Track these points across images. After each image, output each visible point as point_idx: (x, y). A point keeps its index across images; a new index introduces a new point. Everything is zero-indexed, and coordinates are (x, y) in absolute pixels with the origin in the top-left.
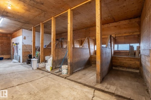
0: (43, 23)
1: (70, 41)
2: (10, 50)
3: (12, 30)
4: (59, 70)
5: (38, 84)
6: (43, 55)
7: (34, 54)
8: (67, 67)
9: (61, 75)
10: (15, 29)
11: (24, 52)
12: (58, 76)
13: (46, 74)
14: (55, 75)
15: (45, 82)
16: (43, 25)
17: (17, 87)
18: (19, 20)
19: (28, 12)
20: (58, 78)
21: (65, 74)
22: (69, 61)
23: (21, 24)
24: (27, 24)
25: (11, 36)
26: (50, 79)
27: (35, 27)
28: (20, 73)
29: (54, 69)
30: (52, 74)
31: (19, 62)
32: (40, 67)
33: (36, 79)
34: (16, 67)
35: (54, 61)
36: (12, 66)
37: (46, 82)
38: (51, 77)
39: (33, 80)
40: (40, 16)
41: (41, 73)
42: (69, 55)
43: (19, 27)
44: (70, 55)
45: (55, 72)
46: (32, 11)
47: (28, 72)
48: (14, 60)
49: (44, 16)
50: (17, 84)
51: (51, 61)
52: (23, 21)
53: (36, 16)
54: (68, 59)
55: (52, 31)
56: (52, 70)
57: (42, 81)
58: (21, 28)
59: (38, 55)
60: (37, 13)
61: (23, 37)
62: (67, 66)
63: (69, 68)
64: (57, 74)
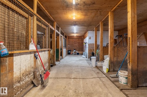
0: (102, 22)
1: (130, 37)
2: (83, 48)
3: (83, 33)
4: (116, 75)
5: (87, 83)
6: (102, 54)
7: (96, 52)
8: (127, 75)
9: (117, 83)
10: (84, 32)
11: (89, 50)
12: (113, 82)
13: (101, 75)
14: (109, 79)
15: (93, 85)
16: (103, 23)
17: (72, 80)
18: (83, 25)
19: (86, 16)
20: (111, 85)
21: (122, 83)
22: (130, 67)
23: (86, 27)
24: (90, 26)
25: (84, 37)
26: (101, 82)
27: (97, 27)
28: (81, 67)
29: (112, 71)
30: (106, 76)
31: (87, 58)
32: (98, 66)
33: (88, 77)
34: (82, 61)
35: (112, 62)
36: (80, 60)
37: (95, 84)
38: (103, 80)
39: (85, 78)
40: (96, 16)
41: (96, 72)
42: (129, 58)
43: (85, 30)
44: (131, 58)
45: (110, 76)
46: (89, 14)
47: (87, 68)
48: (83, 56)
49: (100, 14)
50: (74, 77)
51: (108, 62)
52: (86, 25)
53: (94, 17)
54: (128, 64)
55: (109, 27)
56: (109, 72)
57: (92, 82)
58: (87, 30)
59: (98, 53)
60: (93, 14)
61: (89, 37)
62: (126, 73)
63: (130, 78)
64: (112, 79)
